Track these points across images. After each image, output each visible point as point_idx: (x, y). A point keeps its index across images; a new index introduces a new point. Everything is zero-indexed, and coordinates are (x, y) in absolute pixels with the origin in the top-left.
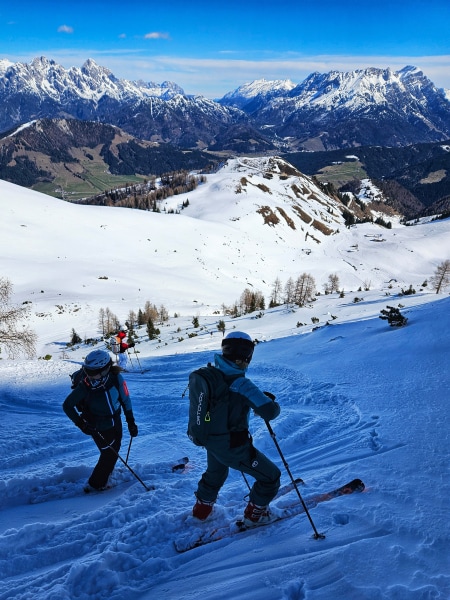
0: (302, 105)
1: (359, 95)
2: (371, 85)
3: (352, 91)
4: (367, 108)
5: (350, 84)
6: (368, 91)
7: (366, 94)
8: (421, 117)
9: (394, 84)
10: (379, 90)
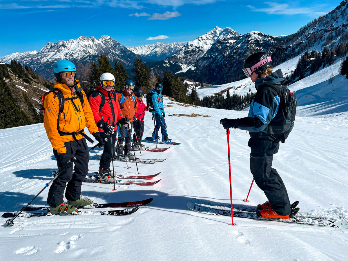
0: (45, 60)
1: (80, 51)
2: (85, 45)
3: (76, 49)
4: (87, 57)
5: (72, 46)
6: (85, 49)
7: (84, 50)
8: (119, 59)
9: (99, 44)
10: (91, 48)
